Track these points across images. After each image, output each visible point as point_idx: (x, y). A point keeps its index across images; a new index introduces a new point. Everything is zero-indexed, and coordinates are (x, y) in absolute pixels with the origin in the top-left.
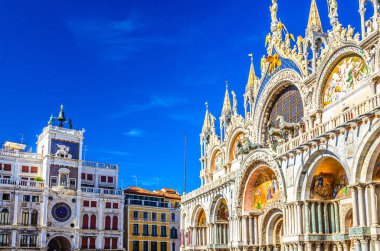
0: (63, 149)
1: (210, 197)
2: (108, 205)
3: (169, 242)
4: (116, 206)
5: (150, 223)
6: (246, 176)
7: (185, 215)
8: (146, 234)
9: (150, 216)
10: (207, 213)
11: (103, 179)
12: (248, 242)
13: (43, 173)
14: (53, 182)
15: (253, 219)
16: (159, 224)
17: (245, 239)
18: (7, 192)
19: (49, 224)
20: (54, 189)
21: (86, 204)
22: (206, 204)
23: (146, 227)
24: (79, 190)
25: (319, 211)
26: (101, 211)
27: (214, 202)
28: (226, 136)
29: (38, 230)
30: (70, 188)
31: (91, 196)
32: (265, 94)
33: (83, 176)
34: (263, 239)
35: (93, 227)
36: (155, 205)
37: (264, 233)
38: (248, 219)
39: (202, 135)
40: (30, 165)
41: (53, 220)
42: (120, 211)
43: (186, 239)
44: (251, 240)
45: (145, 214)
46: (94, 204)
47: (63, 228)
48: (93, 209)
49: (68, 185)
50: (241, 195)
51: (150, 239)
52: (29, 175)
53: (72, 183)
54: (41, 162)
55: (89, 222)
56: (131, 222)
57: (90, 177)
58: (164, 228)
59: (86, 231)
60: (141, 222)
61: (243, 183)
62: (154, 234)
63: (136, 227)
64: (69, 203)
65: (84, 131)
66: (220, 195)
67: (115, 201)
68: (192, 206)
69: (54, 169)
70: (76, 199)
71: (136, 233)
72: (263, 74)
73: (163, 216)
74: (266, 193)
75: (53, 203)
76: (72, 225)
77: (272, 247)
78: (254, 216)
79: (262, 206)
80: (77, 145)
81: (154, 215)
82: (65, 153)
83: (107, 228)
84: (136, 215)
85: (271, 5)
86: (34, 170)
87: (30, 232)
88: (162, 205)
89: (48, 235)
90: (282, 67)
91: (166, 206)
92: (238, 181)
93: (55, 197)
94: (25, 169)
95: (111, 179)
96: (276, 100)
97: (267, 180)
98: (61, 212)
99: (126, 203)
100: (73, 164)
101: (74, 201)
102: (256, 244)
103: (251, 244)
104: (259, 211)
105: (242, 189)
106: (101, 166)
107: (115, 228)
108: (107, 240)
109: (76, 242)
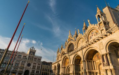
0: (32, 53)
3: (49, 73)
7: (52, 67)
11: (38, 59)
14: (29, 59)
18: (19, 60)
19: (26, 67)
23: (45, 69)
24: (33, 61)
26: (37, 65)
33: (35, 58)
34: (67, 72)
39: (57, 52)
42: (41, 66)
47: (28, 68)
51: (46, 72)
54: (27, 55)
58: (49, 70)
59: (33, 69)
64: (31, 63)
66: (59, 63)
68: (54, 65)
74: (67, 63)
78: (65, 67)
81: (47, 67)
87: (22, 68)
90: (71, 40)
92: (62, 60)
93: (28, 62)
94: (24, 56)
96: (70, 46)
98: (29, 65)
99: (42, 64)
100: (33, 56)
103: (64, 73)
107: (39, 69)
108: (37, 71)
109: (31, 71)
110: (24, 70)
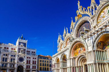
0: (22, 44)
1: (61, 55)
2: (33, 58)
3: (49, 68)
4: (35, 58)
5: (44, 63)
6: (72, 47)
7: (53, 60)
8: (43, 65)
9: (44, 61)
10: (60, 59)
11: (32, 52)
12: (73, 66)
13: (17, 50)
14: (19, 52)
15: (74, 59)
16: (47, 63)
17: (72, 65)
18: (7, 54)
19: (18, 62)
20: (19, 54)
21: (28, 58)
22: (59, 57)
23: (43, 64)
24: (26, 54)
25: (100, 53)
26: (32, 60)
27: (62, 56)
28: (65, 40)
29: (15, 64)
30: (24, 54)
31: (29, 56)
32: (77, 26)
33: (27, 51)
34: (78, 65)
35: (30, 63)
36: (46, 59)
37: (78, 63)
38: (73, 59)
39: (58, 41)
40: (14, 48)
41: (19, 61)
42: (37, 60)
43: (54, 66)
44: (74, 65)
45: (43, 61)
46: (30, 58)
47: (21, 63)
48: (30, 59)
49: (23, 53)
50: (70, 52)
51: (44, 67)
52: (13, 50)
53: (24, 53)
54: (16, 47)
55: (28, 62)
56: (39, 63)
57: (29, 52)
58: (48, 64)
59: (28, 64)
60: (42, 63)
61: (71, 49)
62: (45, 66)
63: (41, 64)
64: (23, 57)
65: (27, 40)
66: (64, 54)
67: (35, 57)
68: (55, 58)
69: (19, 49)
70: (25, 56)
71: (41, 65)
72: (76, 21)
73: (48, 62)
74: (78, 51)
75: (19, 57)
76: (24, 63)
77: (80, 67)
78: (74, 58)
79: (77, 55)
80: (26, 44)
81: (45, 61)
82: (22, 45)
83: (33, 64)
84: (41, 61)
85: (78, 3)
86: (15, 49)
87: (12, 64)
88: (47, 59)
89: (17, 65)
90: (82, 17)
91: (49, 59)
92: (70, 49)
93: (19, 56)
94: (12, 49)
95: (34, 52)
96: (80, 27)
97: (79, 48)
98: (21, 59)
99: (38, 58)
100: (24, 48)
101: (24, 57)
102: (75, 66)
103: (74, 66)
104: (76, 57)
105: (71, 51)
106: (32, 49)
107: (35, 64)
108: (33, 67)
109: (25, 67)
110: (16, 66)
